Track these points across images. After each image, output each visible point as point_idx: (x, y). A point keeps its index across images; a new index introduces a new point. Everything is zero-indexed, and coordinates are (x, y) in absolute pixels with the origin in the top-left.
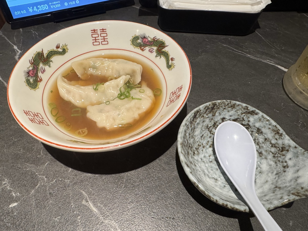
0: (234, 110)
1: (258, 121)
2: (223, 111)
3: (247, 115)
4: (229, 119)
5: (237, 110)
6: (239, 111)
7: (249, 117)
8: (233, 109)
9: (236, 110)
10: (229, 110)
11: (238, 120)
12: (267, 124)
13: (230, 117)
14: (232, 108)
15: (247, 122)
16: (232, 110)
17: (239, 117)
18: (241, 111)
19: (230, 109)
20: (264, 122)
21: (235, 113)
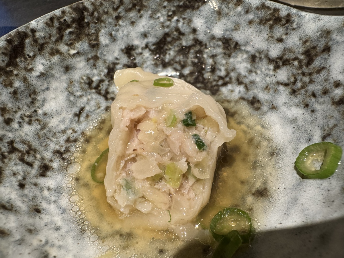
0: (146, 14)
1: (215, 18)
2: (118, 27)
3: (183, 16)
4: (144, 45)
5: (155, 12)
6: (159, 15)
7: (190, 21)
8: (142, 12)
9: (150, 12)
10: (133, 20)
11: (169, 39)
12: (239, 15)
13: (146, 41)
14: (139, 11)
15: (191, 37)
16: (141, 17)
17: (167, 30)
18: (164, 12)
19: (133, 14)
20: (232, 13)
21: (152, 22)
